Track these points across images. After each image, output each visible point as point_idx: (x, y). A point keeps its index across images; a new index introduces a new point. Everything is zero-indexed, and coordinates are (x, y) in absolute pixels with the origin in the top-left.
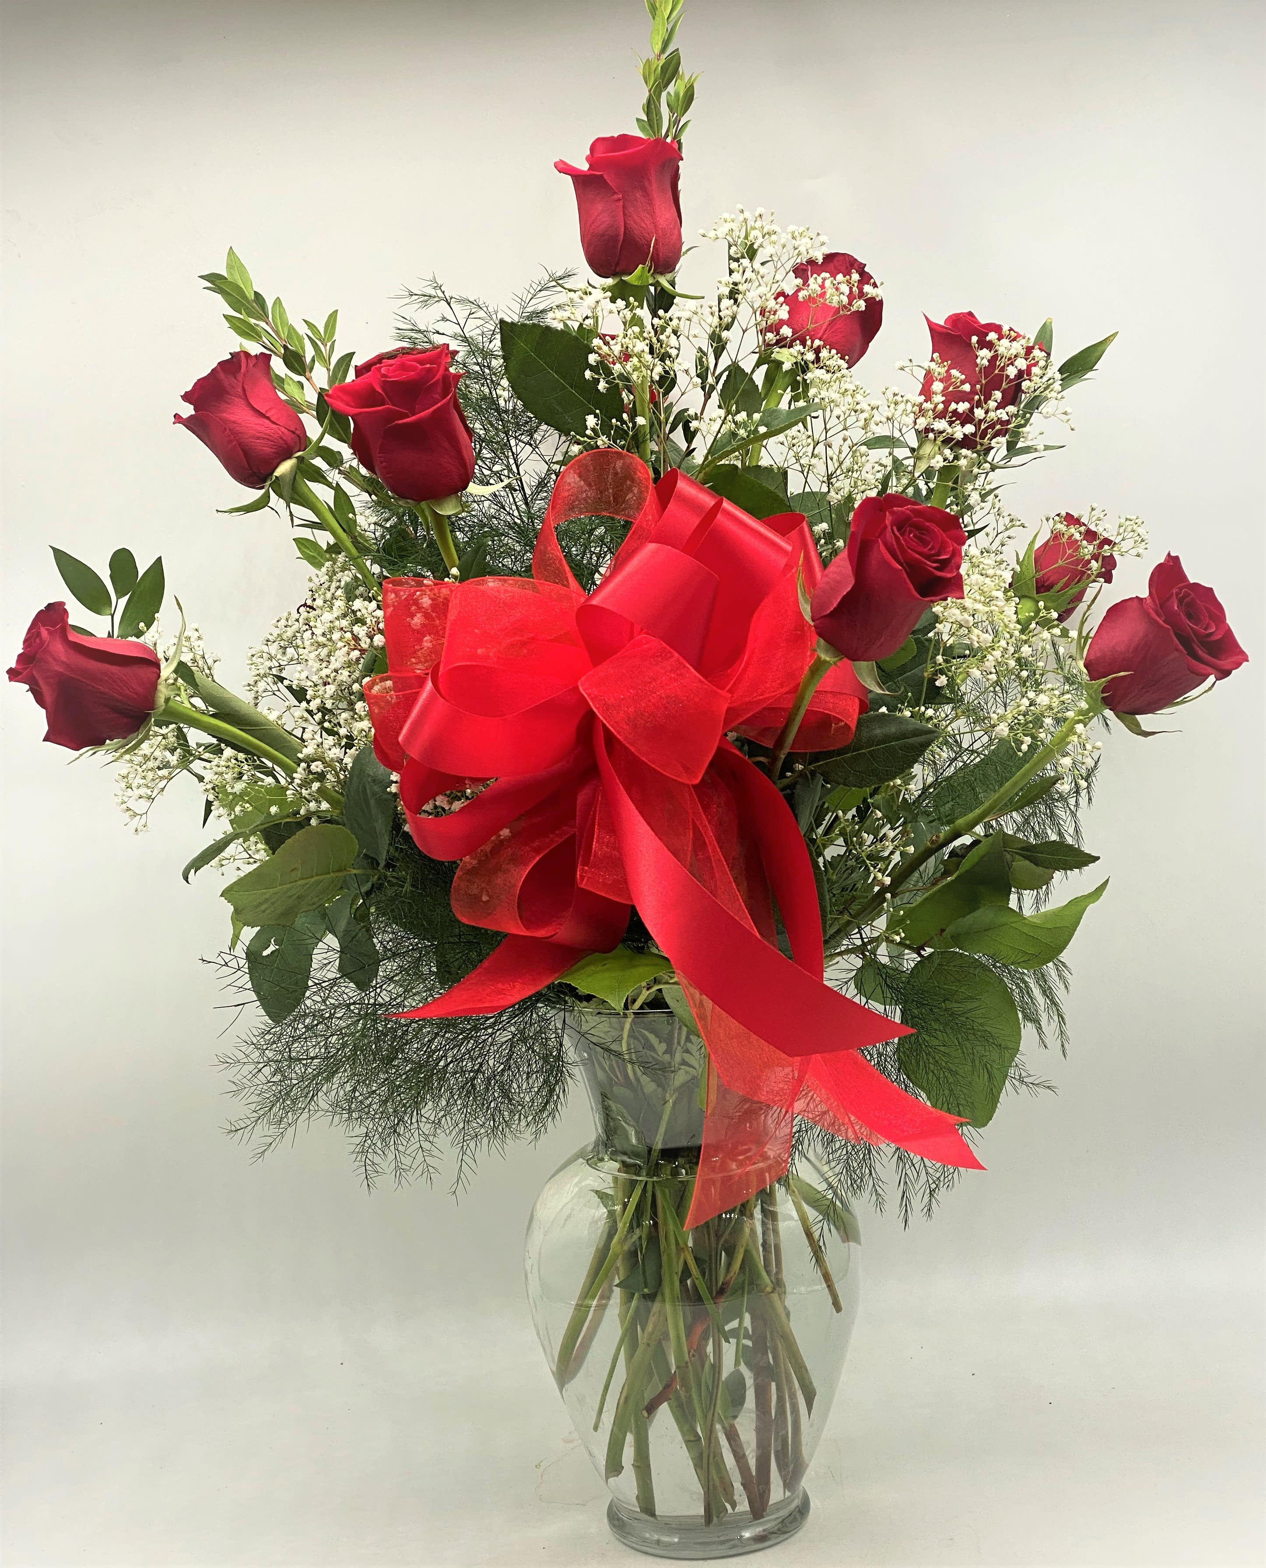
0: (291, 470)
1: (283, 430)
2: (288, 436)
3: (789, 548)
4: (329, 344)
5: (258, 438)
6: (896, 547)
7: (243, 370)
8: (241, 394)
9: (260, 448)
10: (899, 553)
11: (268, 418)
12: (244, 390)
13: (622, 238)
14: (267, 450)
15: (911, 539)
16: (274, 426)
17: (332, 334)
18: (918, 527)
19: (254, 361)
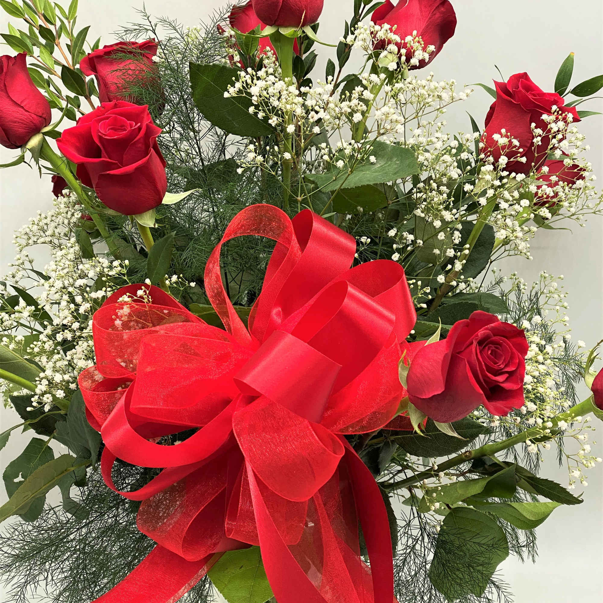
0: (39, 144)
1: (33, 115)
2: (37, 120)
3: (393, 317)
4: (72, 21)
5: (15, 122)
6: (479, 372)
7: (5, 70)
8: (3, 88)
9: (16, 129)
10: (480, 376)
11: (22, 107)
12: (5, 85)
13: (281, 4)
14: (21, 130)
15: (488, 357)
16: (26, 113)
17: (75, 12)
18: (494, 343)
19: (14, 61)
